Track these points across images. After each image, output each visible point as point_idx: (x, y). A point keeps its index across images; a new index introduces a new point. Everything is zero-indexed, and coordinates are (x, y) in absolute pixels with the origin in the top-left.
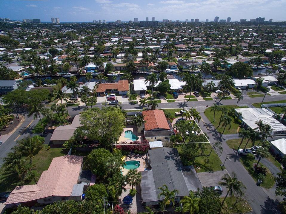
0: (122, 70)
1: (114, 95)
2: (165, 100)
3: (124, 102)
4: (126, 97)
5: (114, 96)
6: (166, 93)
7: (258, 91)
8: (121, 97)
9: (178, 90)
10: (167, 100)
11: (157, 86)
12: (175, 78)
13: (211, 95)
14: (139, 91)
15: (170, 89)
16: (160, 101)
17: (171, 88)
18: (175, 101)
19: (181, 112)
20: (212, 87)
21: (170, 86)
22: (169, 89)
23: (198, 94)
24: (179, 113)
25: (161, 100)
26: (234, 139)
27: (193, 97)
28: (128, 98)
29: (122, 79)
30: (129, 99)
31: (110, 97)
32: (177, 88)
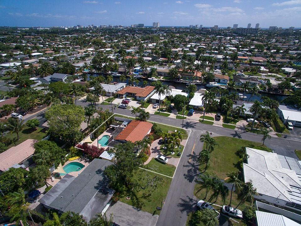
0: (166, 77)
1: (130, 99)
2: (176, 115)
13: (238, 123)
14: (155, 99)
18: (185, 118)
25: (171, 114)
27: (211, 119)
28: (140, 105)
31: (125, 100)
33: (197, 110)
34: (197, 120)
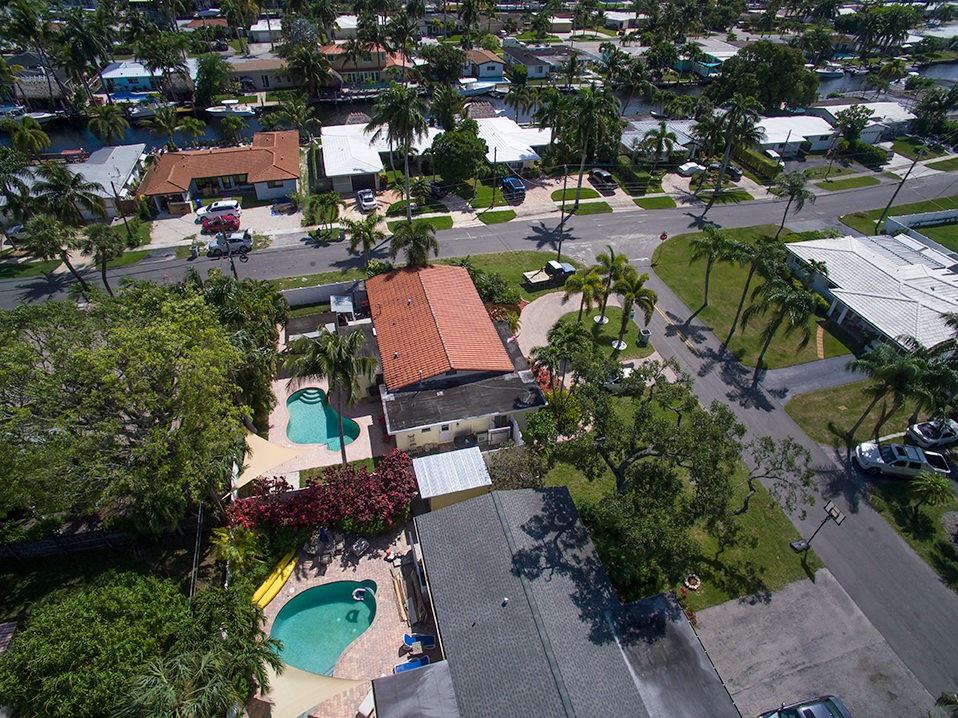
0: (276, 89)
1: (233, 203)
2: (470, 212)
3: (280, 236)
4: (292, 211)
5: (231, 208)
6: (471, 182)
7: (846, 165)
8: (267, 210)
9: (519, 164)
10: (479, 215)
11: (426, 150)
12: (502, 115)
13: (664, 185)
14: (347, 176)
15: (487, 163)
16: (449, 222)
17: (490, 157)
18: (513, 215)
19: (549, 269)
20: (665, 149)
21: (487, 150)
22: (481, 162)
23: (608, 179)
24: (544, 277)
25: (450, 214)
26: (817, 393)
27: (589, 194)
28: (299, 217)
29: (271, 128)
30: (303, 217)
31: (212, 216)
32: (515, 158)
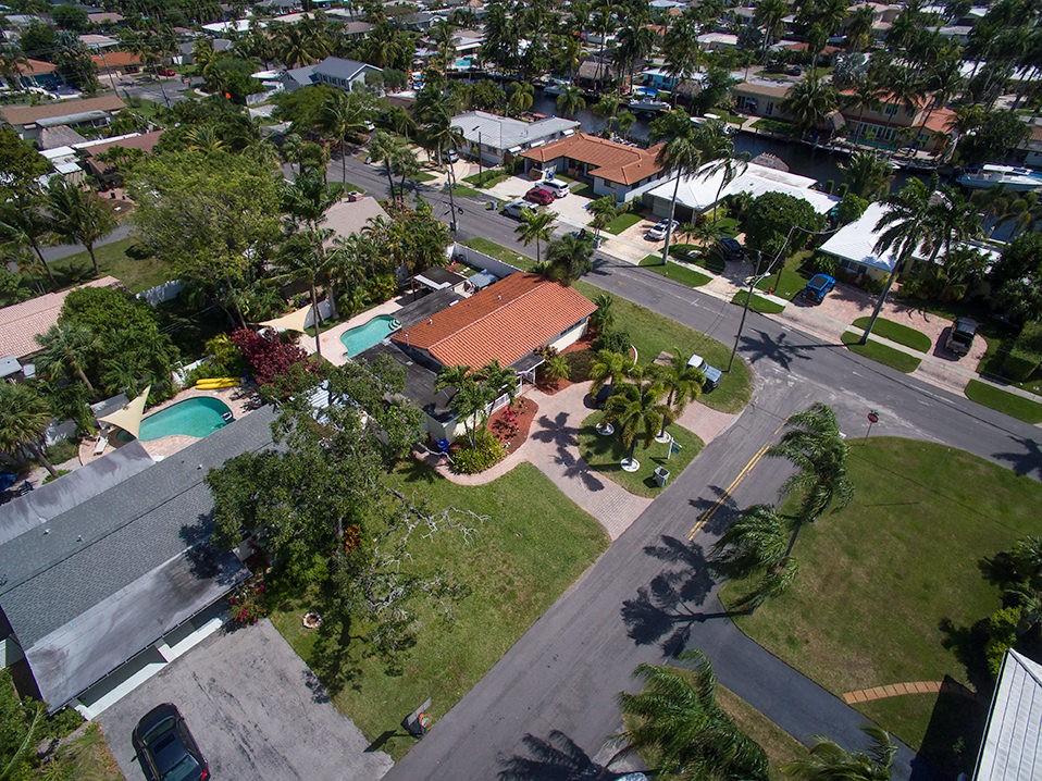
1: (561, 184)
2: (738, 285)
3: (561, 223)
9: (861, 267)
10: (740, 293)
14: (666, 201)
18: (777, 310)
25: (716, 277)
33: (856, 285)
34: (832, 333)
